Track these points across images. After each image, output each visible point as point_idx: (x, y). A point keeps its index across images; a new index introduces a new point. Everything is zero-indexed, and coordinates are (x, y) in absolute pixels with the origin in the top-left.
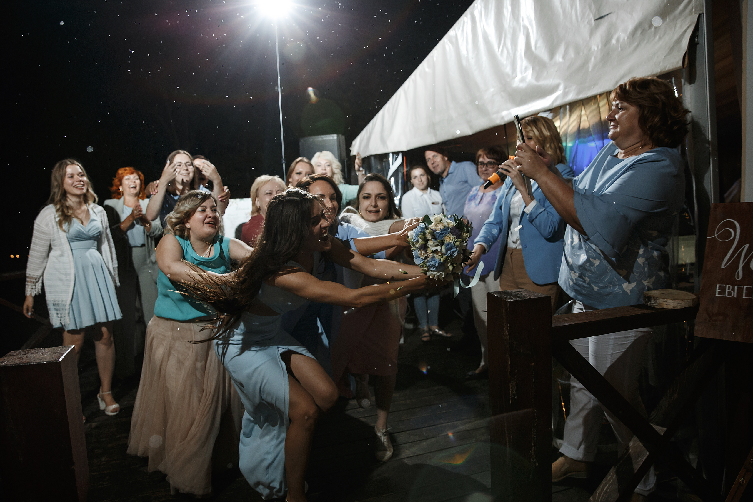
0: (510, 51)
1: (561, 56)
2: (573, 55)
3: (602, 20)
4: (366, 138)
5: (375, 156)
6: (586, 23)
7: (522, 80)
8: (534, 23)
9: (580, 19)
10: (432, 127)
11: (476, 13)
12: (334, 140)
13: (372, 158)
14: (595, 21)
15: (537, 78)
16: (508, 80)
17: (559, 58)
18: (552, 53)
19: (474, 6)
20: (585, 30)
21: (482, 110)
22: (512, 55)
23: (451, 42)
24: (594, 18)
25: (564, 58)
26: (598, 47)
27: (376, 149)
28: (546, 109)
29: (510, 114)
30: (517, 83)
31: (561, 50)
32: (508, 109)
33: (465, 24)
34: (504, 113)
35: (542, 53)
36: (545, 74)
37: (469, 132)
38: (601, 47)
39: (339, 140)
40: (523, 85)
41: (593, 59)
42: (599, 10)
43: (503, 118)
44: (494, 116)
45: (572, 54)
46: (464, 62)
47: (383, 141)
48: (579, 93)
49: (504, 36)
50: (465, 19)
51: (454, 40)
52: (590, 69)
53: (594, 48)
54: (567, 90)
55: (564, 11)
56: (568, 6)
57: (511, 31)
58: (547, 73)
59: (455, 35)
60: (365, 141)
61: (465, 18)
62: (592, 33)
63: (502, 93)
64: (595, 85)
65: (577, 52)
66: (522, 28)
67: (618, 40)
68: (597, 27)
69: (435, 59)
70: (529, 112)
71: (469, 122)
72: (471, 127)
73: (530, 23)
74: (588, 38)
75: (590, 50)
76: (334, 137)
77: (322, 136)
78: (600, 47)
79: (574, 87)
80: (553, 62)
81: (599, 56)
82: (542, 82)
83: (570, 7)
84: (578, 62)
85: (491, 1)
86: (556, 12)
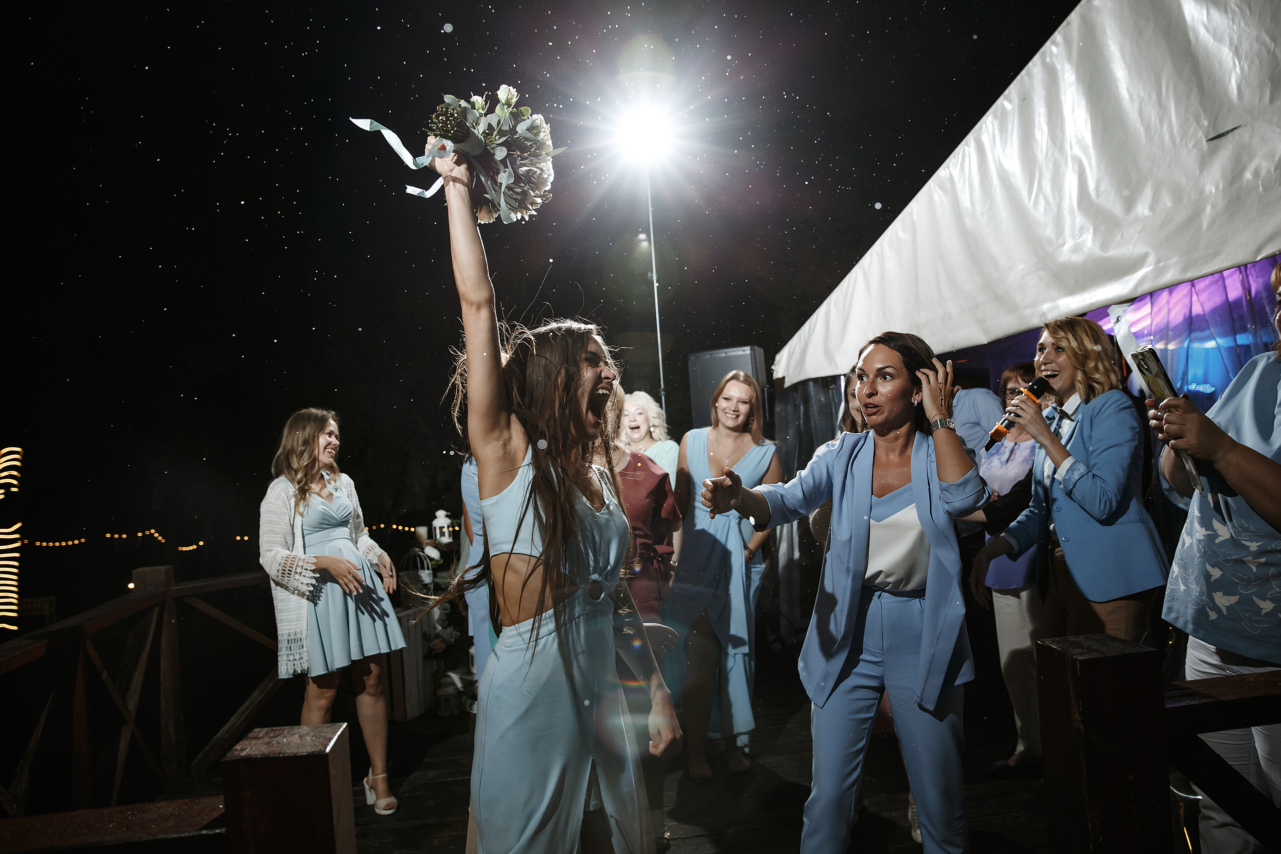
0: (1051, 200)
1: (1147, 206)
2: (1169, 204)
3: (1223, 139)
4: (798, 349)
5: (816, 380)
6: (1190, 146)
7: (1076, 249)
8: (1091, 150)
9: (1178, 140)
11: (985, 139)
12: (746, 355)
13: (811, 383)
14: (1209, 142)
15: (1104, 246)
16: (1050, 250)
17: (1142, 209)
18: (1129, 204)
19: (981, 128)
20: (1190, 158)
21: (1003, 300)
22: (1054, 207)
23: (942, 187)
24: (1206, 137)
25: (1152, 208)
26: (1217, 188)
27: (816, 368)
28: (1123, 299)
29: (1057, 307)
30: (1066, 254)
31: (1147, 194)
32: (1053, 300)
33: (967, 157)
34: (1046, 307)
35: (1112, 203)
36: (1118, 238)
37: (980, 338)
38: (1223, 187)
39: (753, 354)
40: (1078, 258)
41: (1209, 208)
42: (1214, 123)
43: (1044, 314)
44: (1028, 312)
45: (1167, 202)
46: (968, 222)
47: (829, 355)
48: (1185, 269)
49: (1037, 175)
50: (966, 150)
51: (948, 185)
52: (1205, 228)
53: (1210, 188)
54: (1162, 264)
55: (1147, 129)
56: (1154, 119)
57: (1051, 166)
58: (1122, 236)
59: (948, 176)
60: (797, 355)
61: (966, 148)
62: (1204, 162)
63: (1040, 272)
64: (1215, 255)
65: (1178, 195)
66: (1069, 159)
67: (1256, 174)
68: (1213, 152)
69: (915, 217)
70: (1092, 304)
71: (981, 322)
72: (985, 331)
73: (1084, 149)
74: (1198, 173)
75: (1202, 192)
76: (747, 350)
77: (726, 350)
78: (1221, 187)
79: (1175, 259)
80: (1132, 216)
81: (1221, 203)
82: (1112, 252)
83: (1158, 121)
84: (1181, 216)
85: (1010, 118)
86: (1132, 131)
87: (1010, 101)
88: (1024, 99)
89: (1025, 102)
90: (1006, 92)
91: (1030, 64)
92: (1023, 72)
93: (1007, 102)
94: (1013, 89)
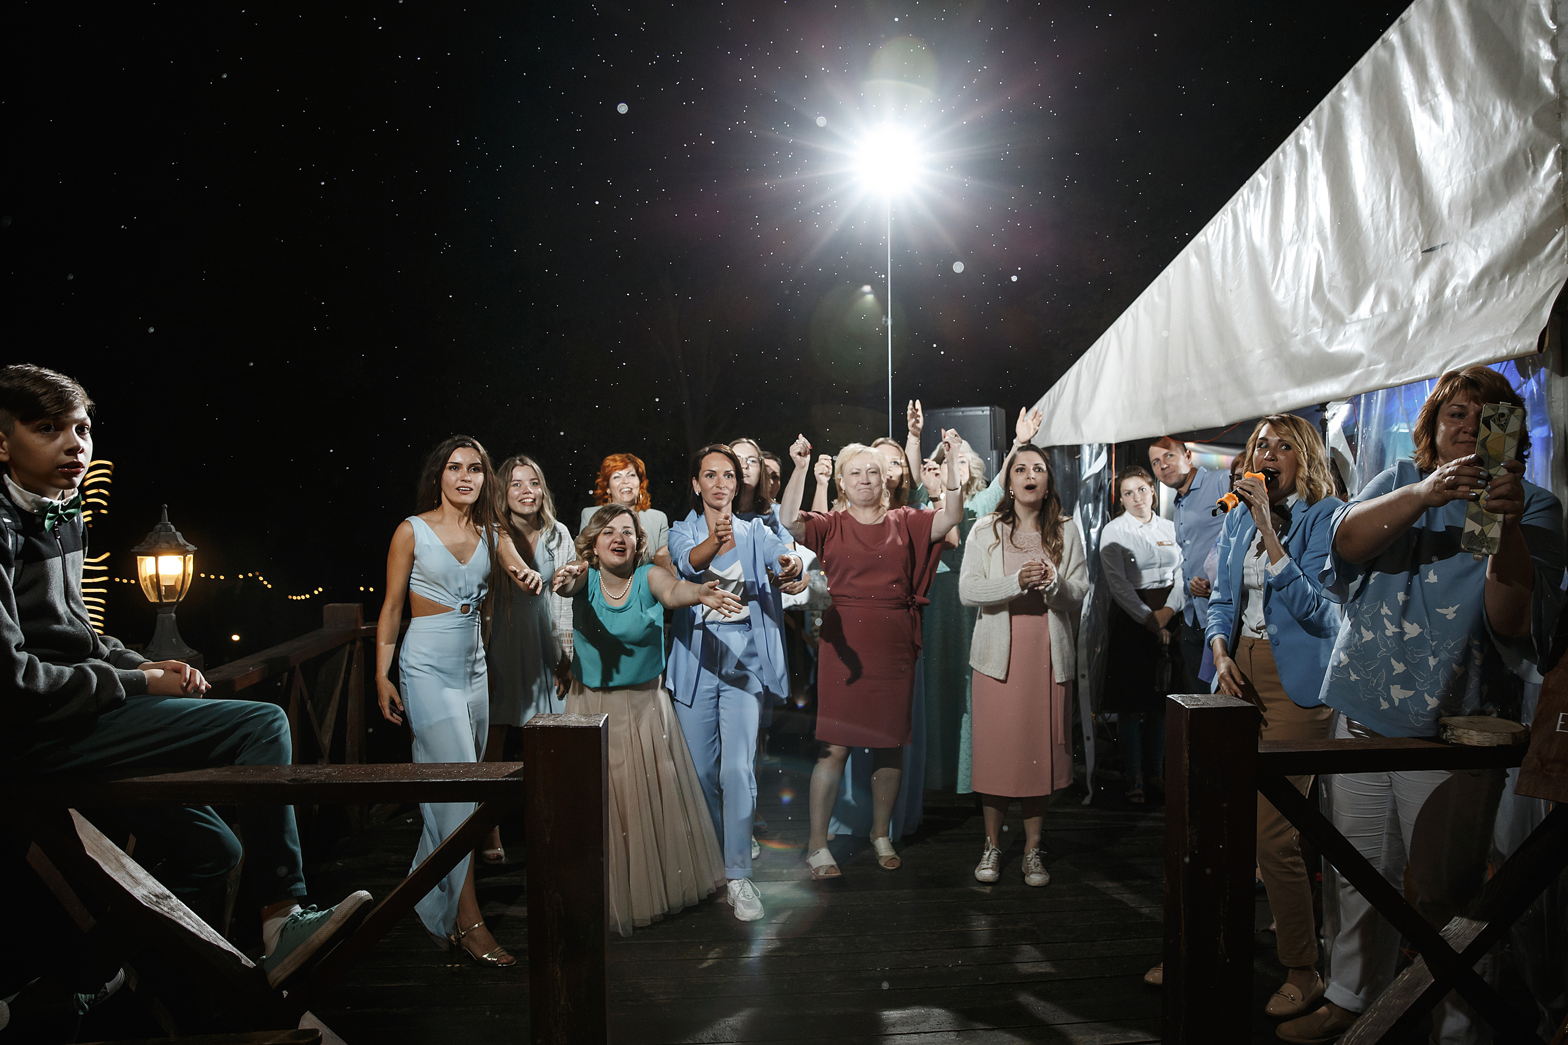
0: (1291, 286)
1: (1368, 307)
2: (1386, 309)
3: (1433, 254)
6: (1408, 255)
7: (1307, 341)
8: (1329, 244)
9: (1400, 247)
10: (1160, 405)
11: (1241, 212)
13: (1056, 451)
14: (1423, 254)
15: (1329, 340)
16: (1285, 338)
17: (1364, 309)
18: (1354, 305)
20: (1408, 265)
21: (1242, 385)
22: (1293, 294)
23: (1199, 256)
24: (1421, 248)
25: (1372, 311)
26: (1424, 300)
29: (1286, 397)
30: (1297, 346)
31: (1370, 297)
32: (1285, 390)
33: (1223, 228)
34: (1277, 395)
35: (1339, 298)
36: (1341, 336)
38: (1429, 301)
39: (993, 416)
40: (1306, 351)
41: (1415, 319)
42: (1429, 235)
43: (1274, 403)
44: (1263, 396)
45: (1384, 306)
46: (1218, 296)
47: (1076, 422)
48: (1389, 375)
49: (1282, 257)
50: (1223, 220)
51: (1204, 253)
52: (1409, 338)
53: (1419, 299)
54: (1372, 367)
55: (1377, 230)
57: (1294, 252)
58: (1345, 333)
59: (1205, 243)
62: (1418, 271)
63: (1276, 359)
65: (1393, 304)
66: (1310, 249)
67: (1454, 292)
68: (1425, 264)
70: (1314, 399)
71: (1220, 404)
73: (1323, 241)
74: (1411, 281)
75: (1412, 302)
76: (985, 411)
78: (1427, 300)
79: (1382, 365)
80: (1355, 316)
81: (1425, 315)
82: (1334, 349)
83: (1385, 224)
84: (1393, 321)
85: (1263, 193)
86: (1364, 229)
87: (1264, 174)
88: (1277, 178)
89: (1278, 180)
90: (1263, 166)
91: (1286, 142)
92: (1279, 149)
93: (1261, 178)
94: (1268, 165)
